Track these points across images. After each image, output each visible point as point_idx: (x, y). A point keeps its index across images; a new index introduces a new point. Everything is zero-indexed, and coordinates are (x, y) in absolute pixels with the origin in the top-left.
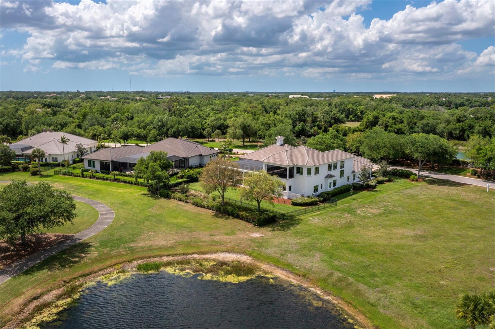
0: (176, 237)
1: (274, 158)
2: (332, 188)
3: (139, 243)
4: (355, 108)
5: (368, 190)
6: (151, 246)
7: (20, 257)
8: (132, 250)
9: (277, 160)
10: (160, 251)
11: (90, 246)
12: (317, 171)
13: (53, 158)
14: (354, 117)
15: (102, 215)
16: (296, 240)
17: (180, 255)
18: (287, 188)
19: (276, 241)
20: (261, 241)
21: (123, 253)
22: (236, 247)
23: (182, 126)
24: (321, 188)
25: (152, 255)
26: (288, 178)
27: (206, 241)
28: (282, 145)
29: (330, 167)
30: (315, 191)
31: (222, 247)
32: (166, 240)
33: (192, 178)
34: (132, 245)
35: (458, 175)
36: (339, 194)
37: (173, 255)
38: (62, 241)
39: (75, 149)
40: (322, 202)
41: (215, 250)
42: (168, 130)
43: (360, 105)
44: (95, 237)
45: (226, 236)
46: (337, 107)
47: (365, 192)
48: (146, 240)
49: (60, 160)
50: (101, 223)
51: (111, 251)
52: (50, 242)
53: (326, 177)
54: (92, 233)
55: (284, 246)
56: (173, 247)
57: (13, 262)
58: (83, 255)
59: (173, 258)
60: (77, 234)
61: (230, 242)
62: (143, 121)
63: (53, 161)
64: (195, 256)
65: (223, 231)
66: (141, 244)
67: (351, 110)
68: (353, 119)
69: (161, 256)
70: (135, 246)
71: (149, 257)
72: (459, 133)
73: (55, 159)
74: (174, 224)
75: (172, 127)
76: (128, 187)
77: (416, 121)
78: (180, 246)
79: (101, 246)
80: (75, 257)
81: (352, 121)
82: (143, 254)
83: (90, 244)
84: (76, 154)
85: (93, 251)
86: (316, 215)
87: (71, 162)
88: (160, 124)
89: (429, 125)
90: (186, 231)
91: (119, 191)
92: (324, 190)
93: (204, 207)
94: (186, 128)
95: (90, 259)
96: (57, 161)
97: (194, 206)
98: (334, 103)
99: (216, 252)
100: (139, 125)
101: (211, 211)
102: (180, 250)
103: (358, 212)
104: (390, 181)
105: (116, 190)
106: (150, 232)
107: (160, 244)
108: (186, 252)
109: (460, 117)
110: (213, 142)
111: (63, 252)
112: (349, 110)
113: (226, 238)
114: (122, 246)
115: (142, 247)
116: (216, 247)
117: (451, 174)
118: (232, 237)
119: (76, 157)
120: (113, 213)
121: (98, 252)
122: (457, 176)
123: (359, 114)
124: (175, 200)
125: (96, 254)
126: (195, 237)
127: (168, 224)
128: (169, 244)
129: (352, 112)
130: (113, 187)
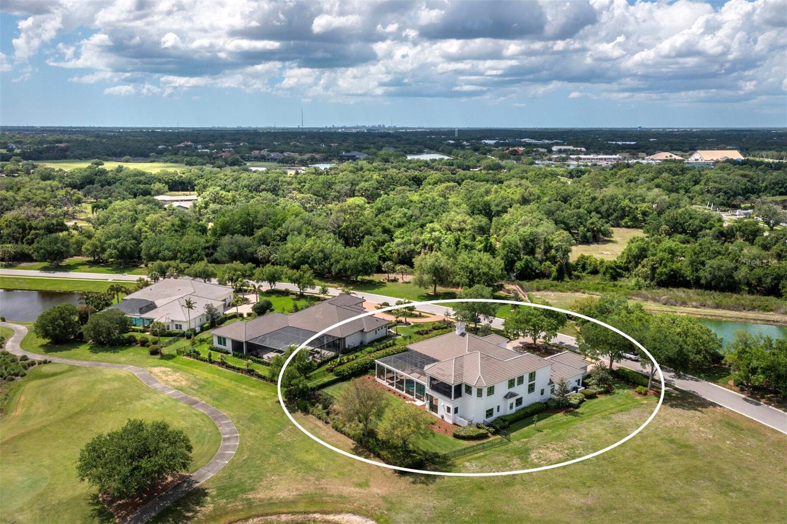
0: (300, 487)
1: (439, 368)
2: (515, 409)
3: (259, 493)
4: (633, 206)
5: (567, 412)
6: (271, 498)
7: (135, 506)
8: (250, 503)
9: (441, 372)
10: (280, 507)
11: (206, 494)
12: (491, 391)
13: (177, 325)
14: (631, 220)
15: (225, 440)
16: (435, 502)
17: (300, 513)
18: (452, 410)
19: (411, 503)
20: (394, 500)
21: (240, 507)
22: (364, 507)
23: (351, 262)
24: (498, 411)
25: (269, 511)
26: (453, 399)
27: (332, 496)
28: (463, 335)
29: (511, 384)
30: (487, 416)
31: (348, 506)
32: (288, 490)
33: (343, 375)
34: (250, 496)
35: (715, 382)
36: (522, 419)
37: (293, 513)
38: (179, 484)
39: (204, 311)
40: (494, 434)
41: (340, 510)
42: (332, 265)
43: (643, 201)
44: (212, 480)
45: (357, 489)
46: (606, 202)
47: (560, 416)
48: (268, 489)
49: (185, 328)
50: (222, 456)
51: (227, 503)
52: (166, 486)
53: (506, 397)
54: (210, 473)
55: (417, 511)
56: (294, 502)
57: (127, 515)
58: (198, 508)
59: (293, 517)
60: (194, 474)
61: (359, 500)
62: (299, 250)
63: (177, 328)
64: (317, 516)
65: (355, 479)
66: (261, 495)
67: (627, 209)
68: (629, 224)
69: (279, 514)
70: (254, 498)
71: (267, 515)
72: (771, 283)
73: (179, 327)
74: (303, 463)
75: (337, 262)
76: (262, 386)
77: (703, 259)
78: (303, 500)
79: (218, 495)
80: (189, 511)
81: (628, 227)
82: (260, 510)
83: (206, 491)
84: (205, 317)
85: (209, 503)
86: (476, 459)
87: (198, 329)
88: (321, 255)
89: (723, 268)
90: (313, 476)
91: (251, 393)
92: (501, 413)
93: (345, 434)
94: (356, 265)
95: (204, 515)
96: (181, 329)
97: (333, 430)
98: (601, 197)
99: (340, 512)
100: (293, 255)
101: (352, 441)
102: (301, 507)
103: (533, 456)
104: (607, 392)
105: (246, 392)
106: (273, 475)
107: (281, 497)
108: (308, 509)
109: (781, 251)
110: (394, 283)
111: (177, 503)
112: (623, 209)
113: (356, 492)
114: (240, 496)
115: (261, 500)
116: (342, 506)
117: (706, 380)
118: (363, 491)
119: (205, 321)
120: (237, 436)
121: (213, 505)
122: (713, 384)
123: (640, 216)
124: (314, 417)
125: (211, 507)
126: (322, 488)
127: (298, 462)
128: (291, 497)
129: (629, 212)
130: (244, 386)
